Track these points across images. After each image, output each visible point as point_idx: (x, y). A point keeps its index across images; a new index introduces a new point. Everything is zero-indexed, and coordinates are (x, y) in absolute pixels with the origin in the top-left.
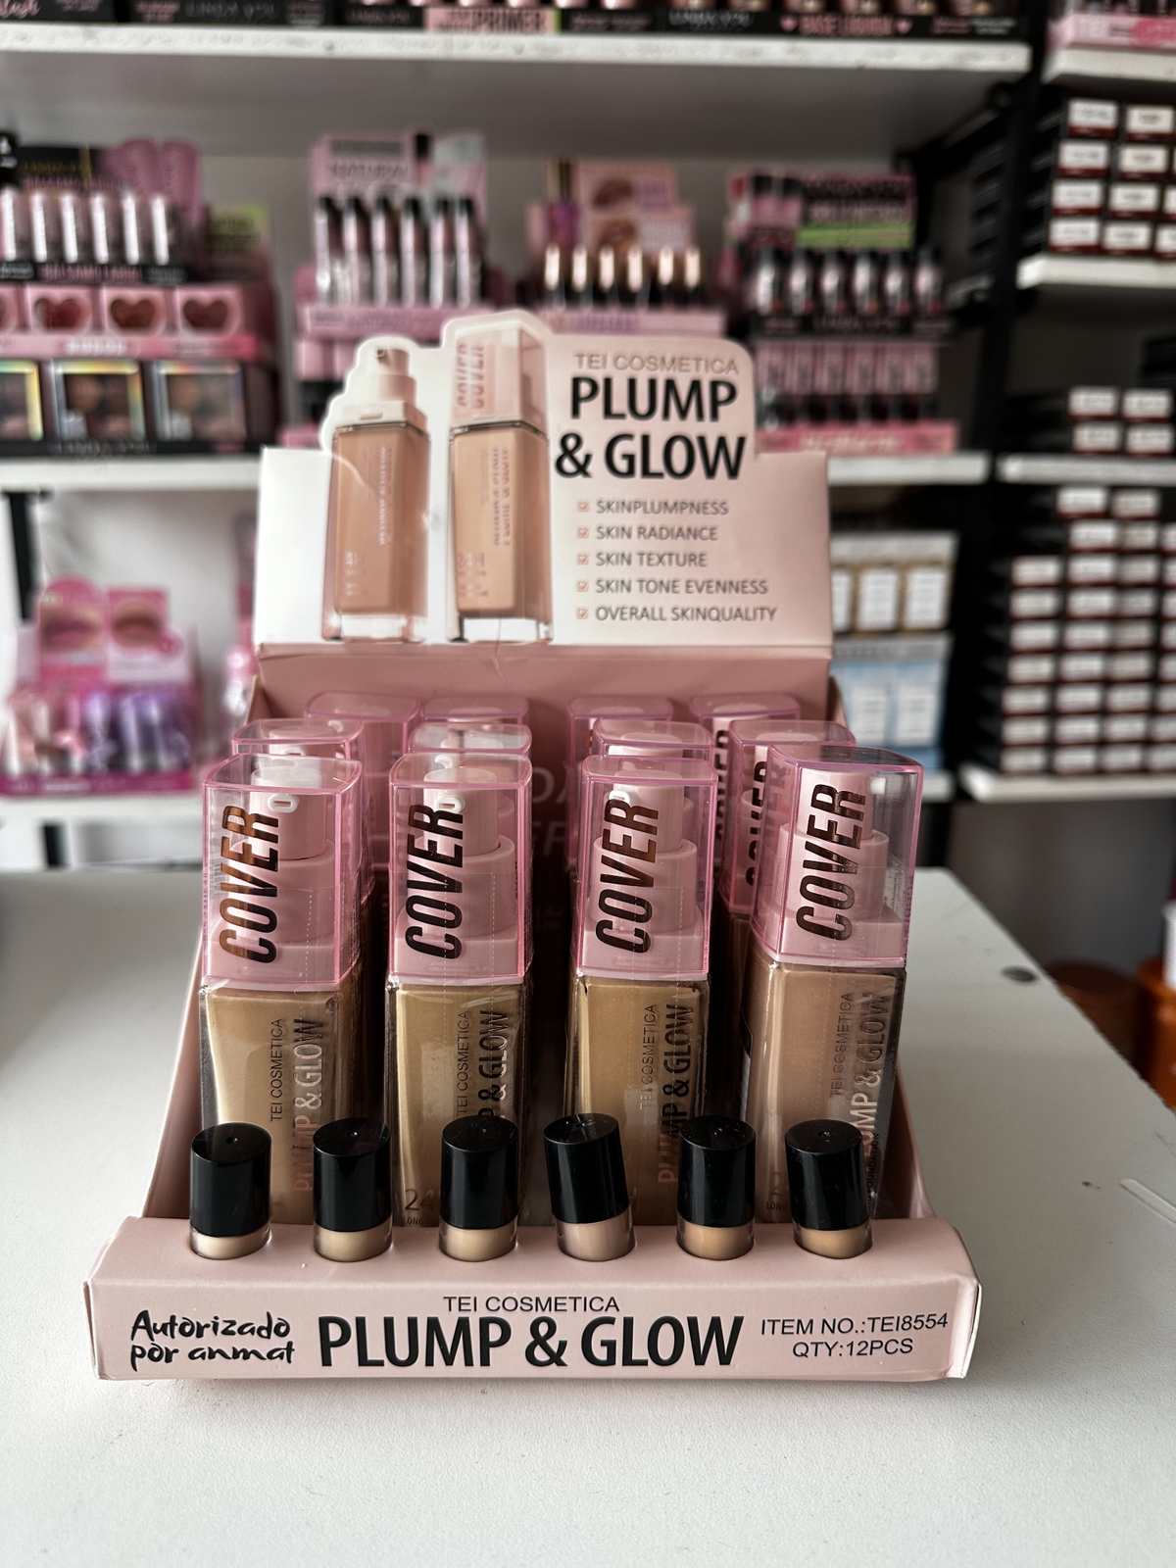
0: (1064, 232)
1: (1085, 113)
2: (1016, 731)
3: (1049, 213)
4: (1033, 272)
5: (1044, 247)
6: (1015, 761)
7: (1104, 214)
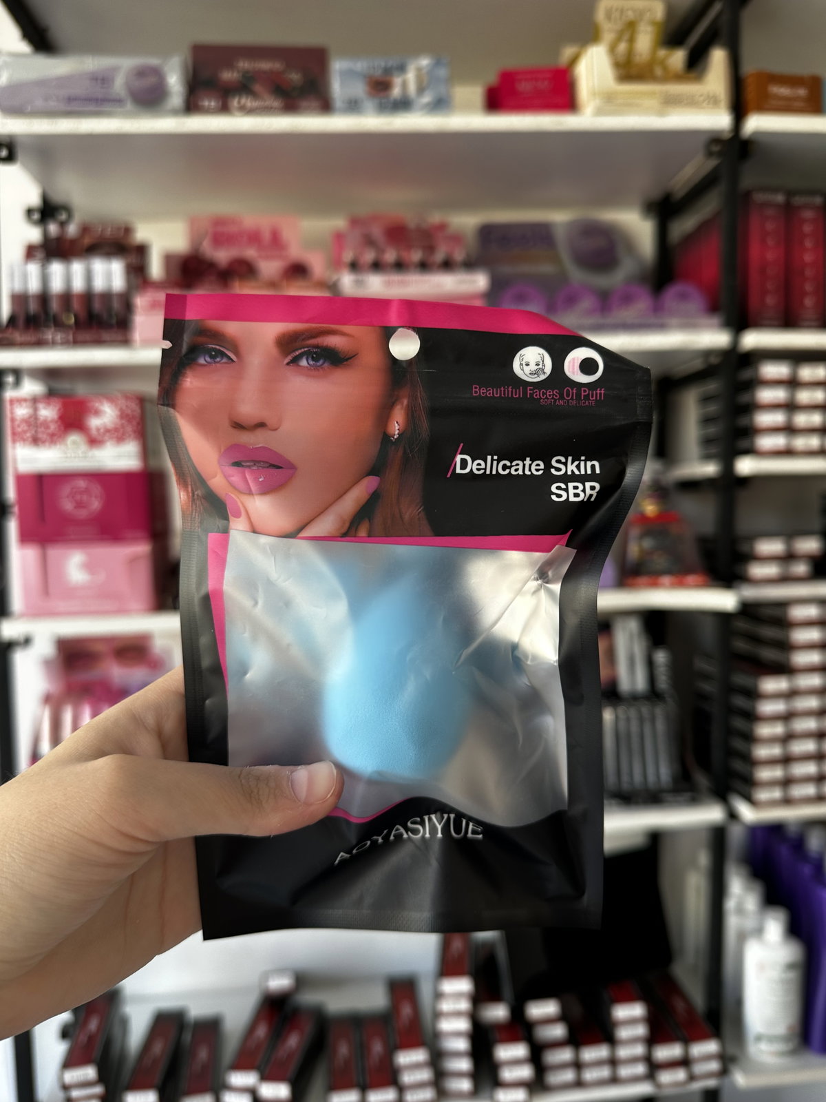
3: (753, 431)
5: (751, 451)
6: (763, 795)
7: (790, 430)
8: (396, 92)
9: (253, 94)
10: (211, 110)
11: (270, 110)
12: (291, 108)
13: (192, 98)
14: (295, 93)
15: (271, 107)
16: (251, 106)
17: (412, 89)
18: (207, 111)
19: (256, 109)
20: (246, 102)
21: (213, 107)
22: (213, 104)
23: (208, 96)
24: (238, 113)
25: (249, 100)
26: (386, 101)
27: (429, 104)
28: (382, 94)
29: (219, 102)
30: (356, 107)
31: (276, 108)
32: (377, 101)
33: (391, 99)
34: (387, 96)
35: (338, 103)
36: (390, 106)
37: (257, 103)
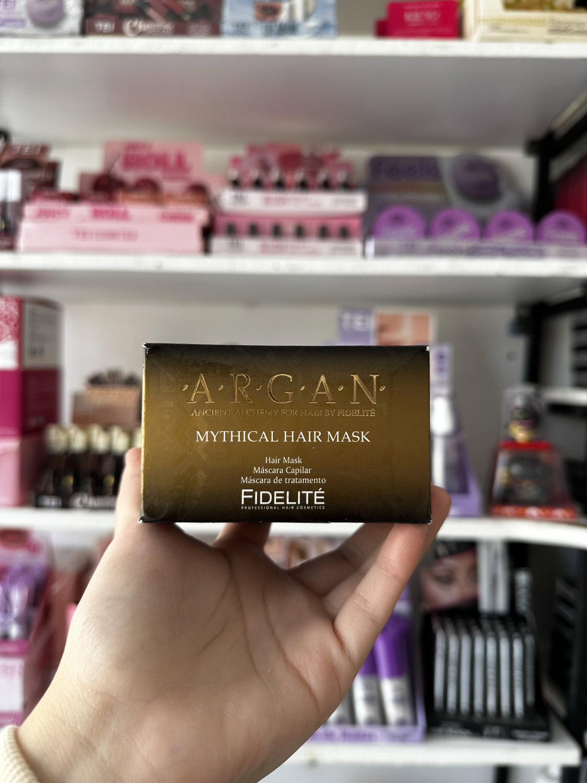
8: (283, 17)
9: (147, 18)
10: (105, 32)
11: (161, 33)
12: (180, 31)
13: (87, 21)
14: (187, 18)
15: (162, 30)
16: (143, 28)
17: (299, 14)
18: (101, 33)
19: (147, 31)
20: (138, 25)
21: (106, 28)
22: (106, 26)
23: (103, 20)
24: (131, 35)
25: (141, 23)
26: (272, 25)
27: (314, 28)
28: (269, 19)
29: (112, 24)
30: (243, 30)
31: (166, 30)
32: (264, 25)
33: (278, 23)
34: (274, 20)
35: (227, 26)
36: (276, 29)
37: (148, 25)
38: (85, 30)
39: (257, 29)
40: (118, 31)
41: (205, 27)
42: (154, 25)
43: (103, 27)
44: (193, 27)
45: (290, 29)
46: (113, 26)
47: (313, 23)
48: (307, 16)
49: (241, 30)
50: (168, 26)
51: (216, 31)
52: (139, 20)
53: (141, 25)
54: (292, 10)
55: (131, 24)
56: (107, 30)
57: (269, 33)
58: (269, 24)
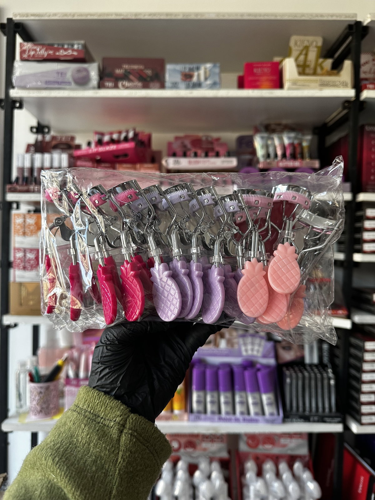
0: (367, 247)
1: (370, 212)
2: (365, 409)
3: (362, 241)
4: (358, 257)
5: (360, 251)
6: (365, 419)
8: (195, 79)
9: (130, 80)
10: (110, 87)
11: (136, 87)
12: (146, 86)
13: (101, 82)
14: (149, 79)
15: (137, 86)
16: (128, 85)
17: (202, 78)
18: (108, 88)
19: (130, 87)
20: (125, 84)
21: (110, 86)
22: (110, 84)
23: (108, 81)
24: (122, 88)
25: (126, 83)
26: (190, 83)
27: (209, 85)
28: (188, 80)
29: (113, 83)
30: (176, 86)
31: (139, 86)
32: (186, 83)
33: (192, 82)
34: (190, 81)
35: (168, 84)
36: (191, 85)
37: (130, 84)
38: (100, 86)
39: (182, 85)
40: (116, 87)
41: (158, 85)
42: (133, 83)
43: (108, 85)
44: (151, 84)
45: (198, 85)
46: (114, 84)
47: (209, 82)
48: (206, 79)
49: (175, 86)
50: (140, 84)
51: (162, 86)
52: (126, 81)
53: (126, 84)
54: (199, 76)
55: (122, 84)
56: (111, 86)
57: (188, 87)
58: (188, 83)
